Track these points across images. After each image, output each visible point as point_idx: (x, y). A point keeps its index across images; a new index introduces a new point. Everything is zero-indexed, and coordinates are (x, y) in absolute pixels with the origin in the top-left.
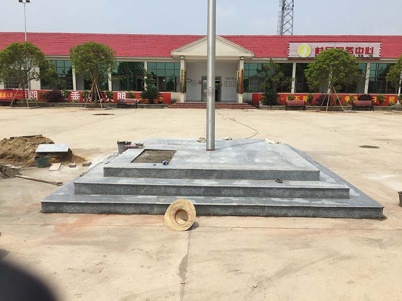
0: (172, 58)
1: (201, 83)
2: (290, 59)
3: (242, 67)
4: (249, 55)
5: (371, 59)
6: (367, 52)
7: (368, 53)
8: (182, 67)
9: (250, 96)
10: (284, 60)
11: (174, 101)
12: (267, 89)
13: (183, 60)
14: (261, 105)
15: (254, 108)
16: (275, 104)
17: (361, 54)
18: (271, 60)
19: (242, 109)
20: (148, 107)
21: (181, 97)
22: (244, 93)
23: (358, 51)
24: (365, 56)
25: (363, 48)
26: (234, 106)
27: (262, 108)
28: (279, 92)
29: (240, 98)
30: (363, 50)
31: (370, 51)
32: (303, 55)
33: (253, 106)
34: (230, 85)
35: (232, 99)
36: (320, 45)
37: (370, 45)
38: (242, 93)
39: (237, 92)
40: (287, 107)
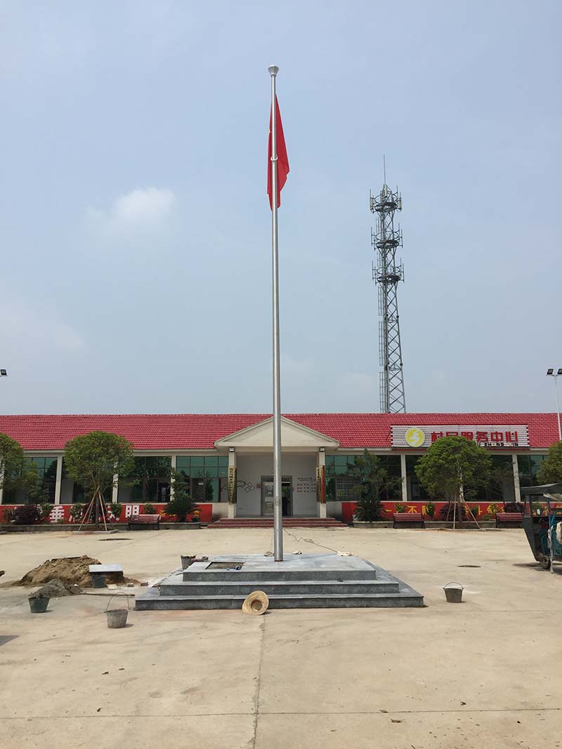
0: (216, 450)
1: (261, 486)
2: (395, 449)
3: (322, 461)
4: (332, 444)
5: (516, 448)
6: (509, 439)
7: (511, 441)
8: (232, 463)
9: (338, 506)
10: (386, 451)
11: (217, 517)
12: (364, 495)
13: (233, 454)
14: (356, 521)
15: (345, 526)
16: (376, 519)
17: (500, 442)
18: (366, 451)
19: (326, 527)
20: (177, 528)
21: (229, 510)
22: (327, 503)
23: (495, 438)
24: (506, 444)
25: (501, 434)
26: (314, 522)
27: (357, 526)
28: (382, 500)
29: (323, 511)
30: (502, 437)
31: (513, 438)
32: (414, 444)
33: (343, 523)
34: (306, 490)
35: (310, 512)
36: (437, 429)
37: (512, 429)
38: (324, 502)
39: (318, 500)
40: (395, 523)
